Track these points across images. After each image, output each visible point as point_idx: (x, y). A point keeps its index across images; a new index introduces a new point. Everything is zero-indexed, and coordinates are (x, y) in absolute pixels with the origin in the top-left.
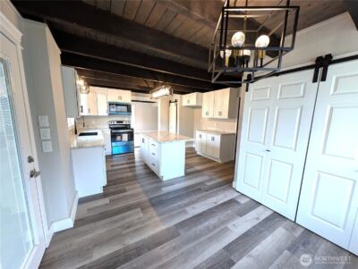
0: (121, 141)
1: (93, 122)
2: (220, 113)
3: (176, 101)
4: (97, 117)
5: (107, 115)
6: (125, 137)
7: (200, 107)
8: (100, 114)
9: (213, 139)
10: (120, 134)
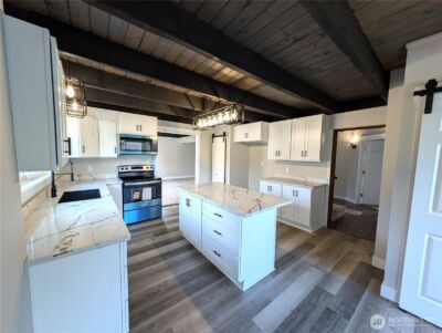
0: (140, 200)
1: (90, 168)
2: (304, 153)
3: (225, 135)
4: (98, 160)
5: (115, 155)
6: (147, 193)
7: (266, 144)
8: (103, 155)
9: (296, 194)
10: (139, 189)
